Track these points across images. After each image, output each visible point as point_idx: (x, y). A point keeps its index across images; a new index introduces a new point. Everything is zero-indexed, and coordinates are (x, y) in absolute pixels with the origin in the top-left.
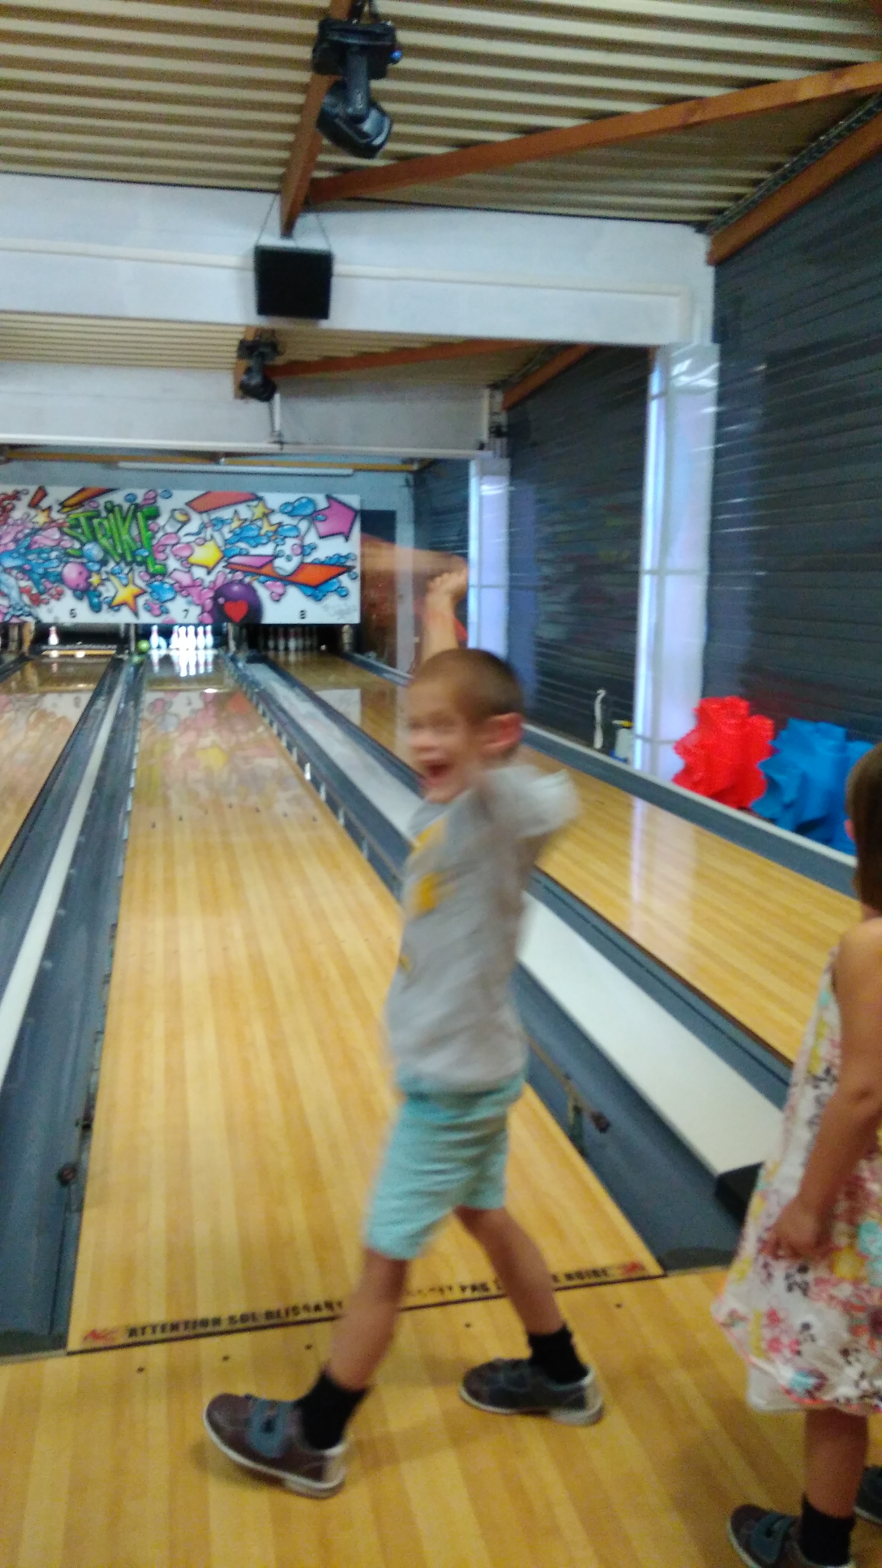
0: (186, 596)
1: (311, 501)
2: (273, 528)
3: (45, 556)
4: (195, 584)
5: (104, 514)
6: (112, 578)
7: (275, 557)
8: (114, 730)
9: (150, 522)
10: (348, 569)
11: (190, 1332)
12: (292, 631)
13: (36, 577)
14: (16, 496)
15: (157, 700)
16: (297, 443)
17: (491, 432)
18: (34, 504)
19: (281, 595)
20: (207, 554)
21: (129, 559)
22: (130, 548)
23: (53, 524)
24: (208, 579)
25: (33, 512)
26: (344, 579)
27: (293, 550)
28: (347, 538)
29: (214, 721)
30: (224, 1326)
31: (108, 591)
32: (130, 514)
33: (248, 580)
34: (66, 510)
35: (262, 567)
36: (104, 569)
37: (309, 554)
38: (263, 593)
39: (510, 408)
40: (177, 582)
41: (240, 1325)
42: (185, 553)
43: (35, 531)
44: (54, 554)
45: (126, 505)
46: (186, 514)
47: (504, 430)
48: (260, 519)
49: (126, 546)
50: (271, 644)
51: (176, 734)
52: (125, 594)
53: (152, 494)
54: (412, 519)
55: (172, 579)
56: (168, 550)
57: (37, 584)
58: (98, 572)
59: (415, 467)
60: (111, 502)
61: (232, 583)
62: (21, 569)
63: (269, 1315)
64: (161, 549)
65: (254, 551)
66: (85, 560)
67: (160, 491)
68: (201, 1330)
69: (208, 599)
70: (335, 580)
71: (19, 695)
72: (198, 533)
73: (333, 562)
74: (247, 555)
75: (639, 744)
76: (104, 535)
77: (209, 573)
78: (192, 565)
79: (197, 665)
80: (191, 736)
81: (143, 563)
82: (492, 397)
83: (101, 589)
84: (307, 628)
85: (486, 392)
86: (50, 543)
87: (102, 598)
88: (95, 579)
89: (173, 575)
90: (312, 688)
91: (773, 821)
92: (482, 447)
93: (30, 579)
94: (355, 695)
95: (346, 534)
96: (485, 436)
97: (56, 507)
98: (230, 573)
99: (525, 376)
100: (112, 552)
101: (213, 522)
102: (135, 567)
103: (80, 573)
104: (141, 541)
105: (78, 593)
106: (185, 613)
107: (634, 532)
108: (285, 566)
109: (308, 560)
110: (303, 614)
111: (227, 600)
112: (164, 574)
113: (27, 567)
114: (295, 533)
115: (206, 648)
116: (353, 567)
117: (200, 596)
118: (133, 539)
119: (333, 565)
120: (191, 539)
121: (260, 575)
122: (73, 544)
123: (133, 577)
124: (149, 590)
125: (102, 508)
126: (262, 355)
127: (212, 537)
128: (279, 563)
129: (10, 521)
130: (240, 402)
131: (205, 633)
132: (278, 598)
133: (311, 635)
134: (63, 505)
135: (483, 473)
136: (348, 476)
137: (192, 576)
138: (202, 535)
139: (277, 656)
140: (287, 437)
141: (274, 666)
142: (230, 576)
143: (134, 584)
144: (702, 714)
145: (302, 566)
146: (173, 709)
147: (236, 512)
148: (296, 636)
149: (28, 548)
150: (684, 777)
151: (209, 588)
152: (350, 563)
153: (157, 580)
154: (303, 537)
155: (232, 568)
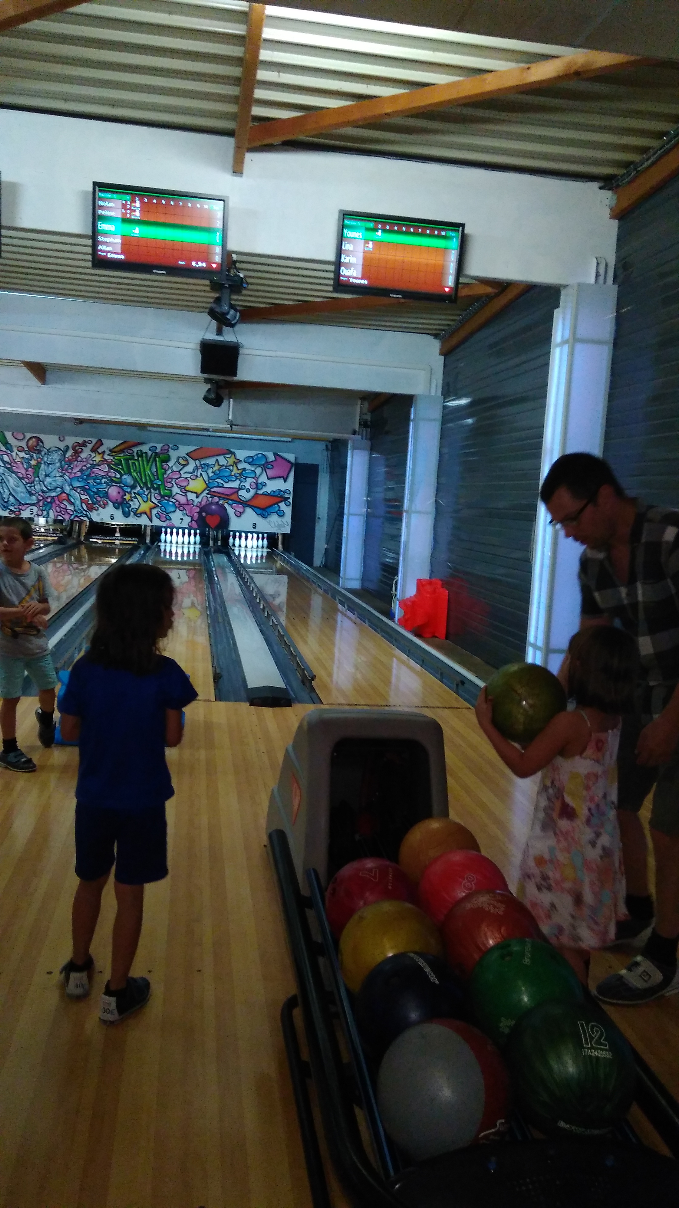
0: (182, 511)
1: (264, 456)
2: (239, 472)
3: (98, 481)
4: (188, 503)
5: (136, 458)
6: (137, 496)
7: (240, 489)
9: (163, 464)
10: (286, 499)
13: (92, 493)
14: (84, 444)
17: (360, 425)
18: (94, 450)
19: (241, 513)
20: (197, 485)
21: (149, 485)
22: (150, 478)
23: (105, 462)
24: (197, 501)
25: (93, 455)
26: (282, 505)
27: (251, 485)
28: (285, 481)
31: (134, 504)
32: (152, 459)
33: (221, 502)
34: (114, 454)
35: (231, 495)
36: (133, 491)
37: (261, 489)
38: (230, 511)
40: (177, 501)
42: (184, 484)
43: (93, 466)
44: (103, 480)
45: (150, 453)
46: (187, 460)
47: (369, 423)
48: (231, 465)
49: (148, 478)
52: (145, 507)
53: (166, 447)
54: (329, 470)
55: (175, 499)
56: (173, 482)
57: (92, 498)
60: (141, 450)
61: (211, 503)
62: (83, 488)
64: (170, 480)
65: (226, 485)
66: (122, 485)
67: (171, 446)
69: (196, 513)
70: (276, 505)
72: (193, 472)
73: (276, 494)
74: (223, 487)
76: (135, 470)
77: (197, 497)
78: (188, 491)
79: (189, 553)
81: (158, 488)
82: (362, 404)
83: (131, 503)
85: (359, 402)
86: (102, 474)
87: (130, 509)
88: (127, 497)
89: (175, 497)
92: (354, 433)
93: (89, 495)
95: (285, 477)
96: (357, 427)
97: (107, 452)
98: (210, 497)
100: (138, 479)
101: (203, 466)
102: (152, 490)
103: (119, 493)
104: (157, 475)
105: (116, 505)
106: (181, 520)
108: (245, 495)
109: (260, 492)
110: (254, 526)
111: (207, 514)
113: (87, 487)
114: (253, 475)
115: (195, 543)
116: (289, 498)
117: (191, 511)
118: (153, 475)
119: (276, 496)
121: (229, 499)
122: (116, 474)
123: (151, 496)
124: (160, 505)
125: (135, 454)
127: (201, 475)
128: (241, 493)
129: (79, 459)
131: (195, 534)
132: (239, 515)
134: (111, 451)
135: (354, 448)
136: (290, 442)
137: (187, 498)
138: (195, 474)
140: (239, 422)
142: (210, 499)
143: (151, 501)
145: (256, 495)
147: (217, 460)
149: (89, 476)
151: (197, 506)
152: (286, 496)
153: (165, 500)
154: (257, 478)
155: (212, 494)
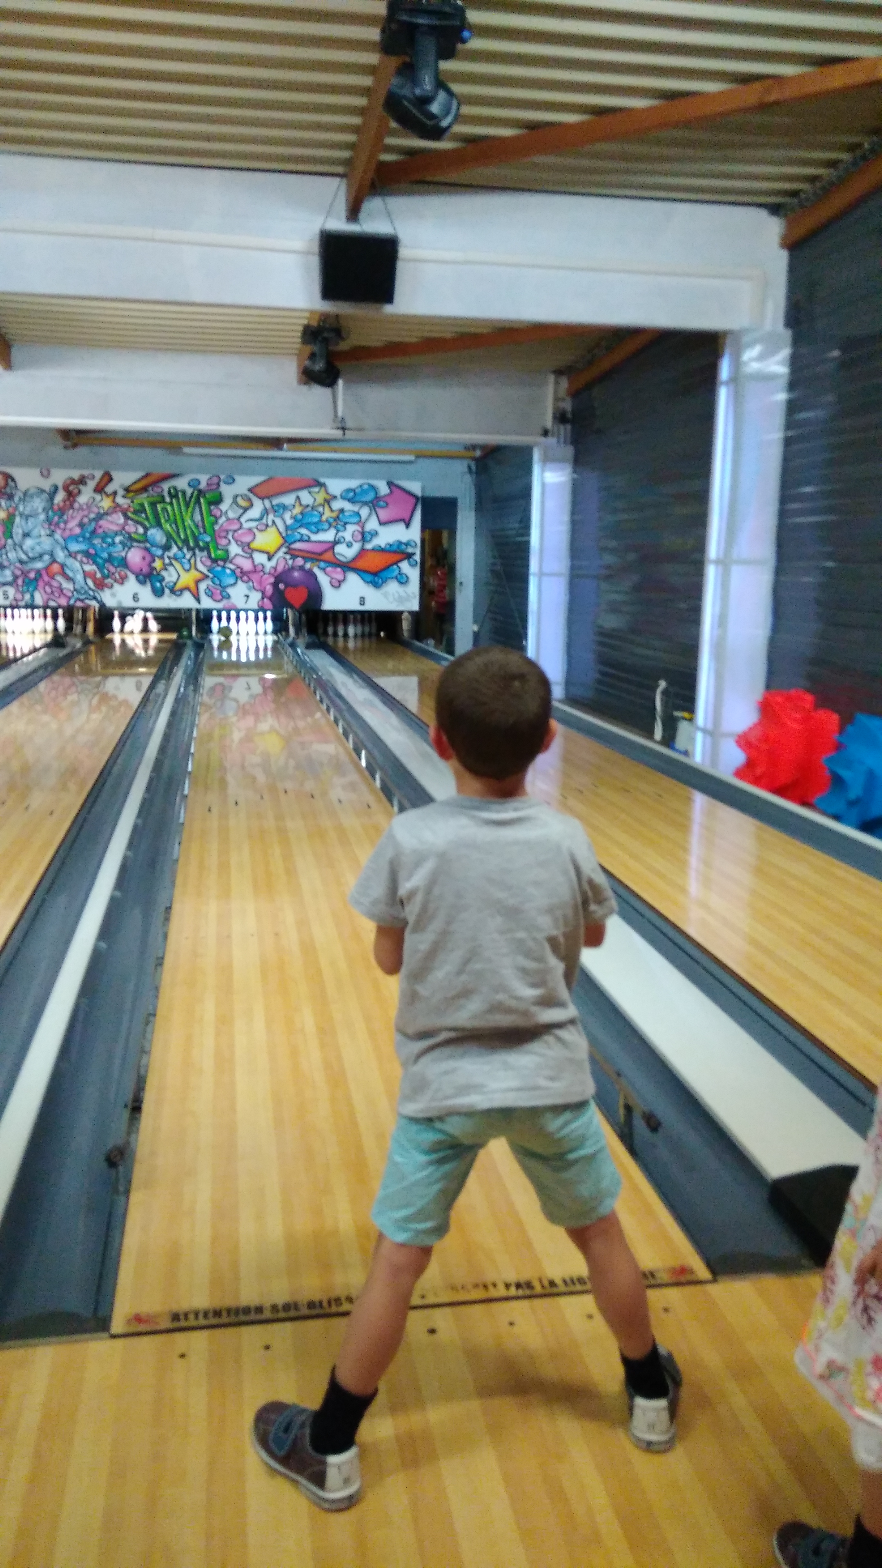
0: (247, 582)
1: (373, 488)
2: (334, 515)
3: (109, 540)
4: (255, 569)
5: (168, 499)
6: (174, 562)
7: (336, 543)
8: (173, 713)
9: (212, 507)
10: (409, 556)
11: (233, 1319)
12: (352, 617)
13: (100, 561)
14: (82, 481)
15: (216, 685)
16: (361, 430)
17: (555, 417)
18: (99, 489)
19: (340, 582)
20: (268, 539)
21: (192, 544)
22: (192, 532)
23: (118, 509)
24: (269, 565)
25: (98, 497)
26: (404, 566)
27: (353, 535)
28: (408, 525)
29: (273, 706)
30: (267, 1314)
31: (170, 575)
32: (193, 500)
33: (308, 566)
34: (131, 495)
35: (321, 554)
36: (167, 554)
37: (370, 541)
38: (323, 580)
39: (575, 394)
40: (238, 567)
41: (282, 1315)
42: (247, 539)
43: (100, 517)
44: (118, 539)
45: (189, 491)
46: (249, 500)
47: (569, 416)
48: (320, 505)
49: (189, 532)
50: (330, 630)
51: (234, 719)
52: (187, 579)
53: (215, 480)
54: (473, 506)
55: (234, 564)
56: (230, 537)
57: (100, 568)
58: (162, 557)
59: (478, 453)
60: (175, 488)
61: (293, 568)
62: (87, 554)
63: (311, 1305)
64: (223, 534)
65: (314, 538)
66: (148, 545)
67: (222, 477)
68: (242, 1318)
69: (268, 584)
70: (395, 567)
71: (82, 678)
72: (261, 519)
73: (395, 548)
74: (309, 541)
75: (699, 736)
76: (166, 521)
77: (270, 559)
78: (253, 550)
79: (257, 649)
80: (250, 721)
81: (206, 548)
82: (557, 383)
83: (164, 573)
84: (366, 615)
85: (551, 378)
86: (115, 528)
87: (164, 584)
88: (158, 564)
89: (234, 561)
90: (370, 675)
91: (837, 818)
92: (546, 433)
93: (95, 563)
94: (413, 681)
95: (407, 520)
96: (549, 422)
97: (121, 492)
98: (291, 559)
99: (591, 363)
100: (174, 535)
101: (276, 508)
102: (197, 551)
103: (144, 558)
104: (204, 527)
105: (141, 577)
106: (246, 598)
107: (700, 521)
108: (345, 552)
109: (369, 546)
110: (362, 601)
111: (287, 586)
112: (226, 560)
113: (92, 551)
114: (356, 519)
115: (266, 633)
116: (414, 554)
117: (260, 582)
118: (197, 526)
119: (395, 552)
120: (253, 524)
121: (321, 561)
122: (137, 529)
123: (195, 561)
124: (211, 575)
125: (166, 494)
126: (326, 341)
127: (274, 522)
128: (340, 549)
129: (76, 505)
130: (304, 388)
131: (265, 619)
132: (337, 585)
133: (370, 622)
134: (127, 490)
135: (547, 460)
136: (410, 462)
137: (253, 562)
138: (264, 521)
139: (335, 642)
140: (349, 424)
141: (333, 653)
142: (290, 562)
143: (196, 569)
144: (766, 708)
145: (363, 552)
146: (233, 694)
147: (298, 498)
148: (355, 623)
149: (94, 532)
150: (746, 772)
151: (269, 574)
152: (410, 550)
153: (218, 565)
154: (364, 523)
155: (293, 554)
